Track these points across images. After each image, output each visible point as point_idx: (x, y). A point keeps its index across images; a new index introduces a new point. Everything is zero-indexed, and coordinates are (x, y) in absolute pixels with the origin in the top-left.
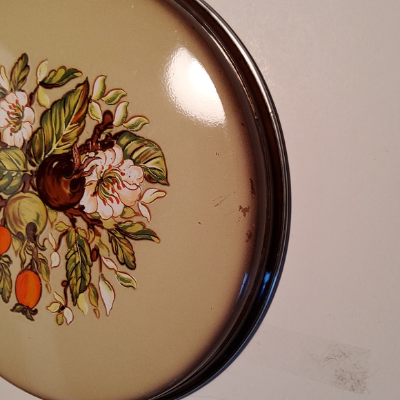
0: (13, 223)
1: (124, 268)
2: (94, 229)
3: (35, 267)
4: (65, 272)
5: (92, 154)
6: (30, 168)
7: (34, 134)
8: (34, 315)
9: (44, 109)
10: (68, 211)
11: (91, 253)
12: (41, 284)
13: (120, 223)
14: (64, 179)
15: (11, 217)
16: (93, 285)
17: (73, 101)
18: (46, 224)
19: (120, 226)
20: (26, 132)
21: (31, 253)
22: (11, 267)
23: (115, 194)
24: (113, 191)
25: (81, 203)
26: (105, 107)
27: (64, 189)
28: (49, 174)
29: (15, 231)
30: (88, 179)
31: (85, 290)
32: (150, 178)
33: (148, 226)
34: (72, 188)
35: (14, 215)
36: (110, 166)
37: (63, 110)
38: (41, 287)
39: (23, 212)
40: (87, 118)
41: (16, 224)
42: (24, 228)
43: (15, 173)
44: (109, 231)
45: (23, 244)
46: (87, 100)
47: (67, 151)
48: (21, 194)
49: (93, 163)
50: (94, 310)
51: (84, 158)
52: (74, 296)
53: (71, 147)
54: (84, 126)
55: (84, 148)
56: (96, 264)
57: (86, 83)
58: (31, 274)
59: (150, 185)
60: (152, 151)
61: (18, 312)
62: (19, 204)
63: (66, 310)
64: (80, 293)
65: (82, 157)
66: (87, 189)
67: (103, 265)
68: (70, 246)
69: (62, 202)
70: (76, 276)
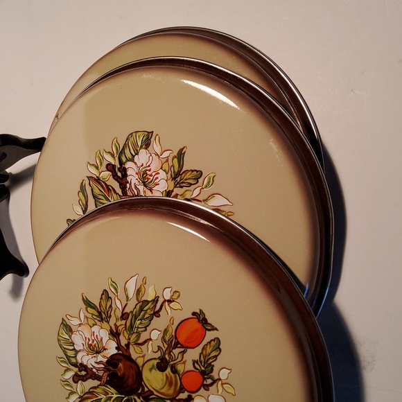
39: (161, 382)
44: (108, 322)
49: (96, 366)
51: (101, 373)
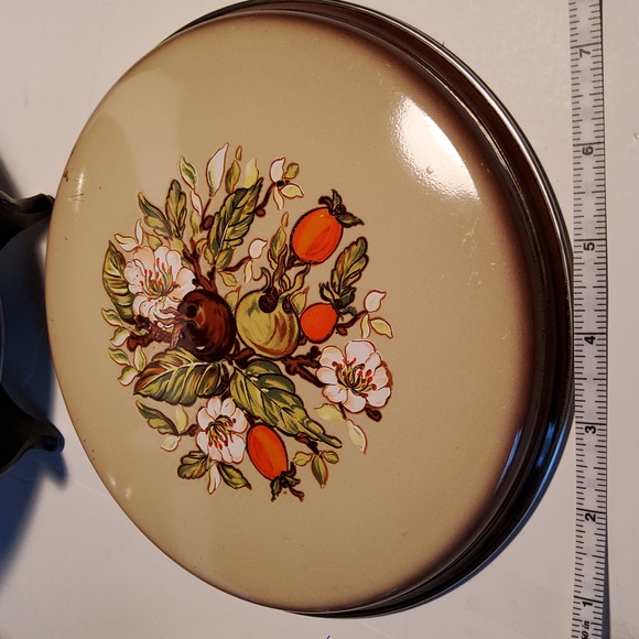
0: (288, 329)
1: (184, 188)
2: (195, 251)
3: (290, 258)
4: (252, 226)
5: (159, 324)
6: (230, 369)
7: (209, 397)
8: (327, 198)
9: (185, 408)
10: (212, 290)
11: (210, 227)
12: (293, 231)
13: (166, 238)
14: (199, 326)
15: (287, 338)
16: (227, 190)
17: (154, 388)
18: (245, 296)
19: (167, 235)
20: (216, 407)
21: (284, 278)
22: (326, 279)
23: (157, 270)
24: (157, 275)
25: (194, 287)
26: (129, 354)
27: (203, 315)
28: (213, 344)
29: (291, 318)
30: (175, 305)
31: (239, 189)
32: (121, 261)
33: (142, 215)
34: (195, 310)
35: (282, 336)
36: (150, 300)
37: (168, 389)
38: (296, 226)
40: (149, 361)
41: (284, 324)
42: (276, 312)
43: (252, 379)
45: (290, 295)
46: (142, 376)
47: (182, 349)
48: (258, 351)
50: (240, 159)
52: (256, 191)
53: (175, 349)
54: (154, 357)
55: (164, 337)
56: (211, 212)
57: (136, 392)
58: (300, 252)
59: (125, 254)
60: (110, 282)
61: (351, 215)
62: (267, 343)
63: (276, 179)
64: (247, 190)
65: (170, 331)
66: (181, 297)
67: (204, 206)
68: (230, 252)
69: (214, 305)
70: (241, 212)
